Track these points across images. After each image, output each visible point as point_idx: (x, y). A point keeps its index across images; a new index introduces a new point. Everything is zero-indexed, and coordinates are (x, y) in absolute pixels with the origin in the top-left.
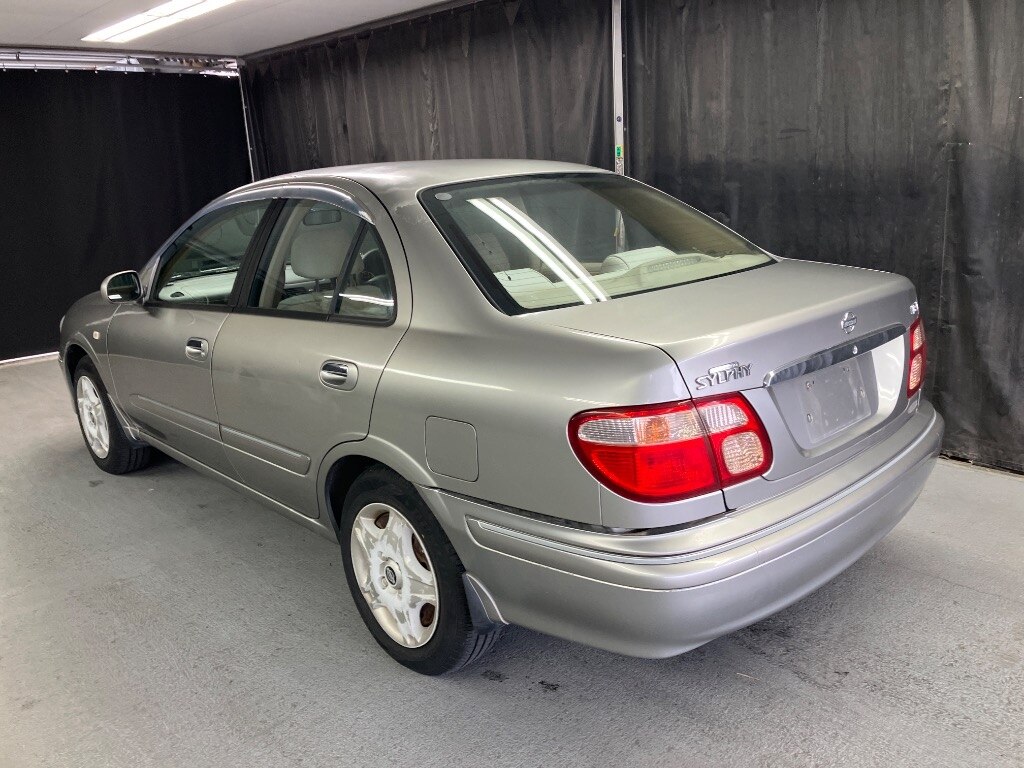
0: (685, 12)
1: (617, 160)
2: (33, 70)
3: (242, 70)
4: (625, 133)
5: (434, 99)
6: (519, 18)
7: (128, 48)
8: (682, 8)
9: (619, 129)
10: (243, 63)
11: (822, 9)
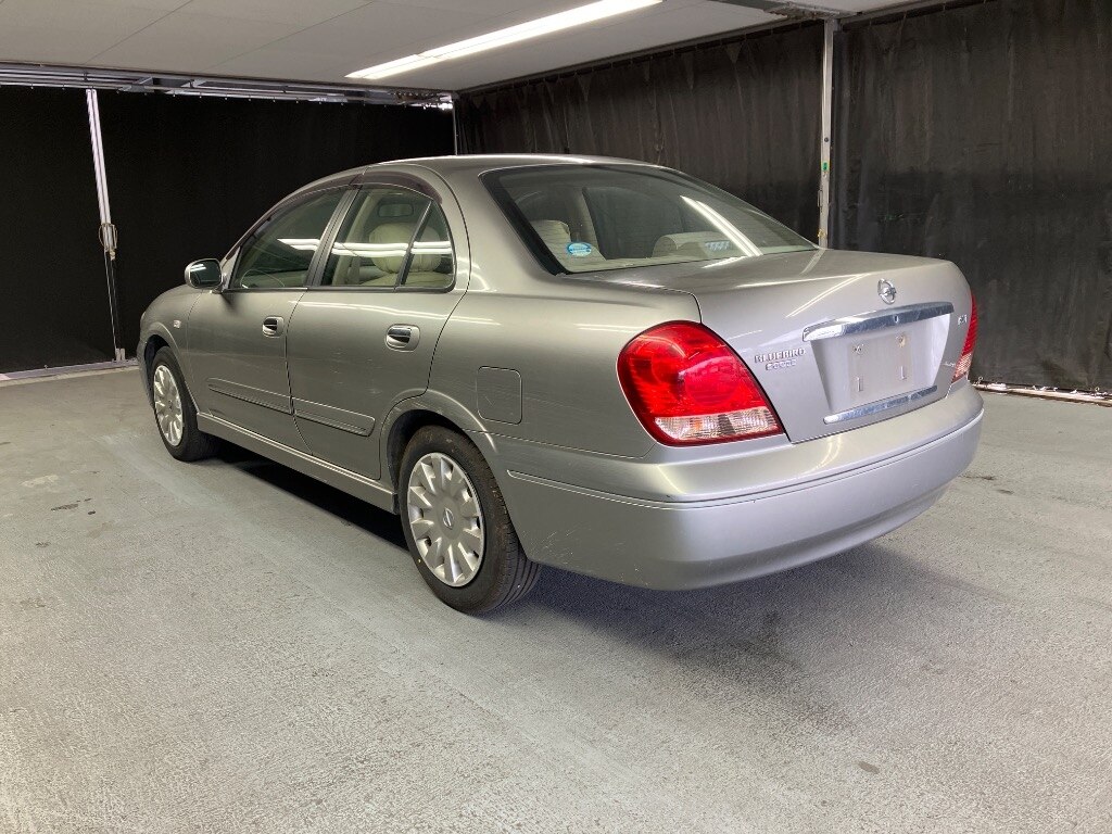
0: (891, 53)
1: (823, 173)
2: (295, 101)
3: (456, 103)
4: (831, 151)
5: (660, 122)
6: (741, 56)
7: (380, 84)
8: (887, 50)
9: (826, 149)
10: (457, 97)
11: (1012, 49)
